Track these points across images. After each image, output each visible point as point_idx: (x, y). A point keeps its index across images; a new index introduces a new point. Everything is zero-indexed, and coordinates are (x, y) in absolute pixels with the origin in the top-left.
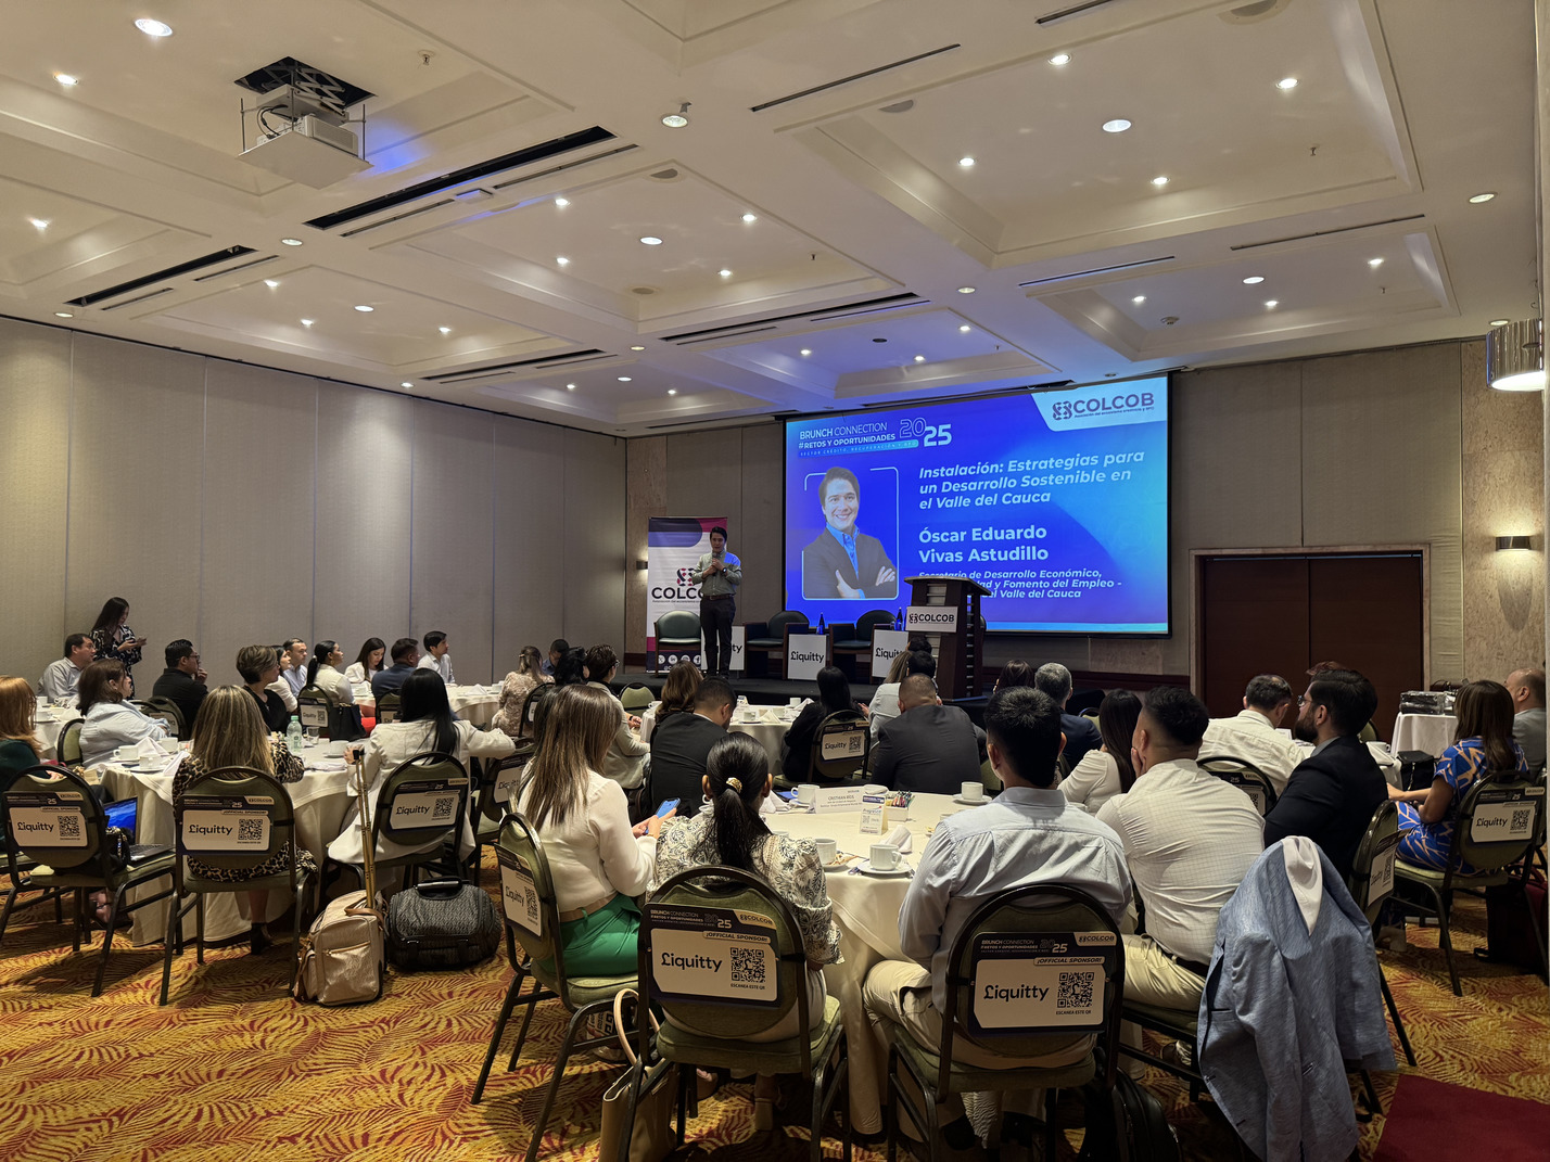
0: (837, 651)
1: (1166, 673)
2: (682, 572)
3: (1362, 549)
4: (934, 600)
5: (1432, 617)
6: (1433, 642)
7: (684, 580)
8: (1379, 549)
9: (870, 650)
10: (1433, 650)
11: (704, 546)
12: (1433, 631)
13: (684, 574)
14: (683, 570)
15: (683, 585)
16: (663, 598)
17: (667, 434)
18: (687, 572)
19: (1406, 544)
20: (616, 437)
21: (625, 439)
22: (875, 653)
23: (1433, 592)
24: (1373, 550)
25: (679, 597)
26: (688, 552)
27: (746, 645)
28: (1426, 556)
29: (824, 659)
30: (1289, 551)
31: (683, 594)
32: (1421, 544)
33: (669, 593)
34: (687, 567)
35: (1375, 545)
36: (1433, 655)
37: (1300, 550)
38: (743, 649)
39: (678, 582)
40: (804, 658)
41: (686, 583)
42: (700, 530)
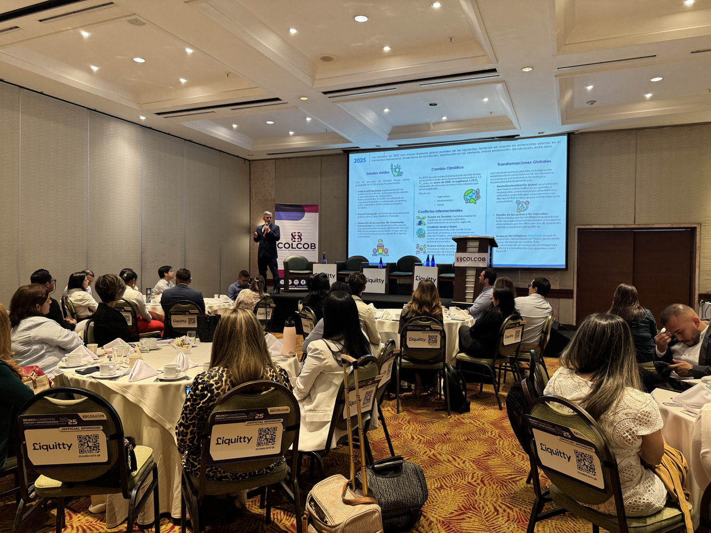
0: (391, 278)
1: (561, 288)
2: (294, 234)
3: (665, 226)
4: (469, 250)
5: (701, 260)
6: (701, 272)
7: (295, 239)
8: (675, 226)
9: (412, 276)
10: (701, 276)
11: (305, 220)
12: (701, 267)
13: (295, 235)
14: (295, 233)
15: (295, 241)
16: (284, 249)
17: (275, 159)
18: (297, 234)
19: (688, 224)
20: (245, 159)
21: (249, 161)
22: (415, 278)
23: (702, 248)
24: (672, 226)
25: (292, 248)
26: (297, 223)
27: (338, 274)
28: (698, 230)
29: (384, 282)
30: (628, 227)
31: (294, 246)
32: (696, 224)
33: (287, 246)
34: (297, 231)
35: (672, 224)
36: (701, 279)
37: (633, 226)
38: (336, 276)
39: (292, 239)
40: (372, 281)
41: (296, 240)
42: (304, 211)
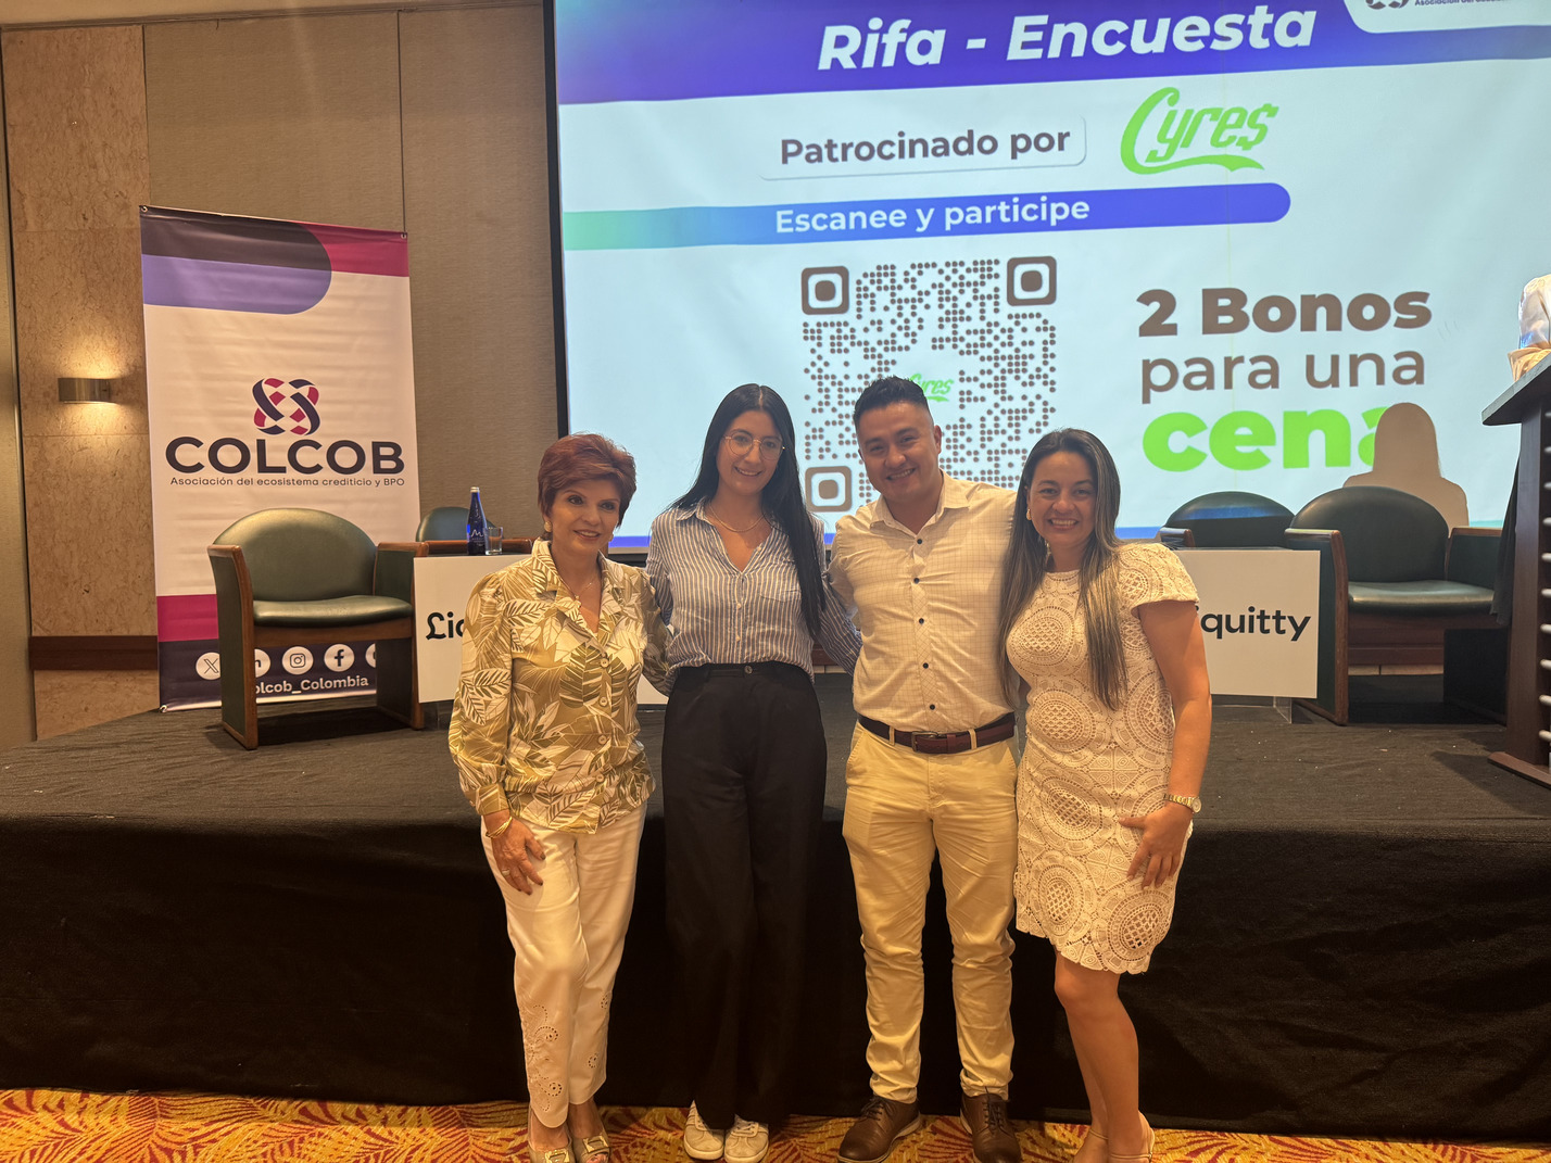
7: (277, 416)
13: (278, 397)
14: (275, 383)
15: (276, 430)
16: (208, 472)
18: (287, 390)
25: (263, 468)
26: (287, 330)
33: (229, 456)
34: (287, 375)
39: (259, 419)
41: (287, 423)
42: (325, 264)
